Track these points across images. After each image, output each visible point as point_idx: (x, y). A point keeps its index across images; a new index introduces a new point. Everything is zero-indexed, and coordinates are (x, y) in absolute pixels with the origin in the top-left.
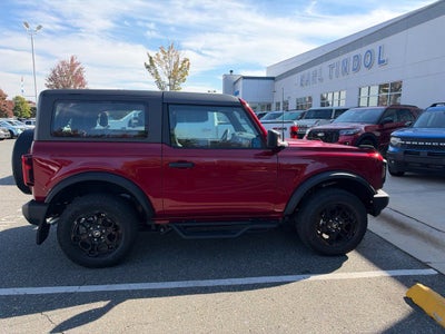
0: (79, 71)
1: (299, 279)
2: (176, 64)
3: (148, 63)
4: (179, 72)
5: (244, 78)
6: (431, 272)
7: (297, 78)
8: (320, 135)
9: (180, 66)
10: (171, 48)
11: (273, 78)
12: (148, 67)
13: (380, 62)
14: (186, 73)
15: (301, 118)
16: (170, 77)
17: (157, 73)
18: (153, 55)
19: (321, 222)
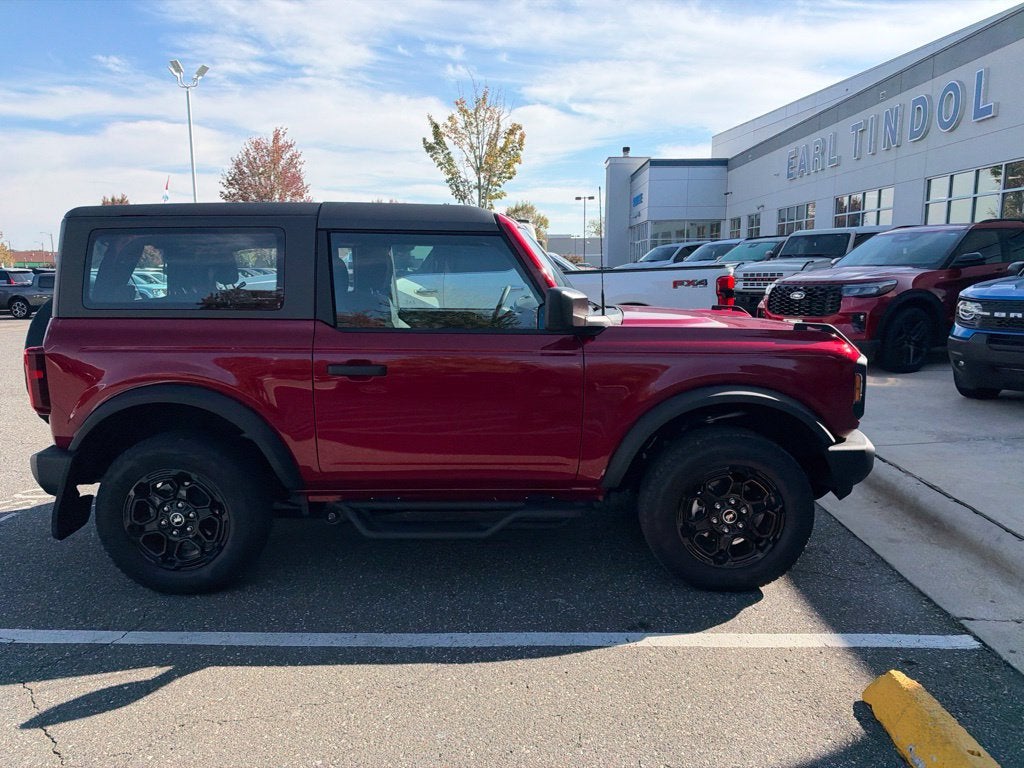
0: (291, 163)
1: (615, 643)
2: (494, 138)
3: (431, 140)
4: (499, 160)
5: (655, 163)
6: (965, 642)
7: (779, 158)
8: (796, 296)
9: (501, 143)
10: (481, 102)
11: (724, 163)
12: (429, 148)
13: (979, 113)
14: (517, 159)
15: (773, 256)
16: (478, 170)
17: (450, 160)
18: (441, 120)
19: (695, 507)
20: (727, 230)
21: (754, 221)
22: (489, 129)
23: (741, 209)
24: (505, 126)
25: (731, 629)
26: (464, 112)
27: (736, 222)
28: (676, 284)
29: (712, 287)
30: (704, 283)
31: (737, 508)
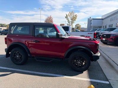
0: (52, 19)
1: (61, 76)
2: (74, 16)
3: (66, 16)
4: (74, 19)
5: (93, 19)
6: (108, 83)
8: (105, 36)
9: (74, 17)
10: (72, 12)
12: (66, 17)
14: (76, 18)
15: (105, 31)
16: (71, 20)
17: (68, 19)
19: (75, 61)
20: (102, 27)
21: (106, 26)
22: (73, 15)
23: (104, 25)
24: (75, 15)
26: (70, 13)
27: (104, 26)
28: (88, 33)
29: (93, 34)
30: (92, 33)
31: (80, 61)
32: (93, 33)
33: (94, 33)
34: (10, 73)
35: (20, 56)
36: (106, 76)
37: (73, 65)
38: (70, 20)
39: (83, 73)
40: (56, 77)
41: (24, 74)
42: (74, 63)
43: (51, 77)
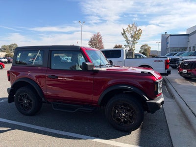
0: (100, 38)
1: (88, 139)
4: (136, 36)
5: (171, 35)
8: (186, 64)
9: (137, 33)
10: (133, 25)
11: (188, 35)
12: (122, 34)
14: (140, 35)
15: (190, 55)
16: (132, 38)
17: (126, 36)
18: (125, 29)
19: (117, 111)
20: (188, 49)
21: (194, 47)
22: (135, 30)
24: (138, 29)
25: (116, 141)
26: (130, 27)
27: (190, 48)
28: (155, 61)
29: (164, 62)
30: (162, 61)
31: (125, 113)
32: (164, 60)
33: (166, 61)
34: (8, 129)
35: (29, 101)
36: (172, 142)
37: (114, 119)
38: (130, 39)
39: (130, 133)
40: (80, 140)
41: (29, 131)
42: (114, 116)
43: (70, 140)
